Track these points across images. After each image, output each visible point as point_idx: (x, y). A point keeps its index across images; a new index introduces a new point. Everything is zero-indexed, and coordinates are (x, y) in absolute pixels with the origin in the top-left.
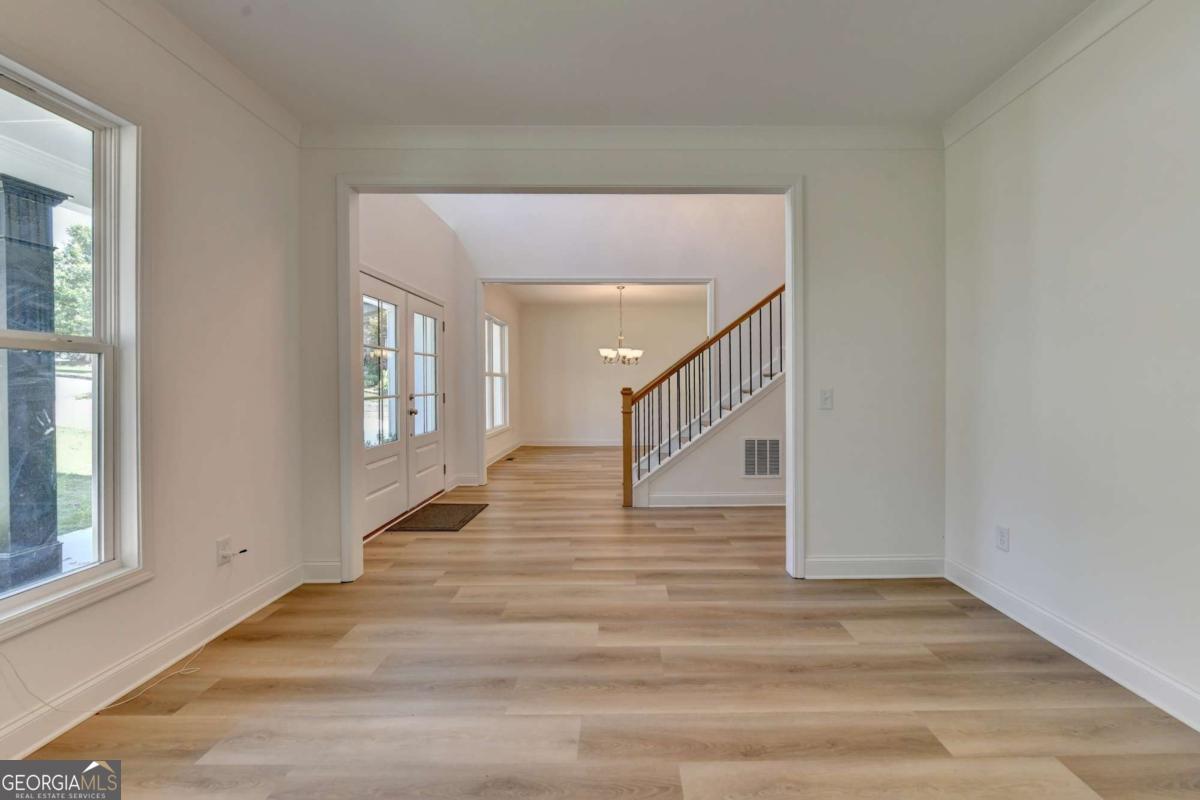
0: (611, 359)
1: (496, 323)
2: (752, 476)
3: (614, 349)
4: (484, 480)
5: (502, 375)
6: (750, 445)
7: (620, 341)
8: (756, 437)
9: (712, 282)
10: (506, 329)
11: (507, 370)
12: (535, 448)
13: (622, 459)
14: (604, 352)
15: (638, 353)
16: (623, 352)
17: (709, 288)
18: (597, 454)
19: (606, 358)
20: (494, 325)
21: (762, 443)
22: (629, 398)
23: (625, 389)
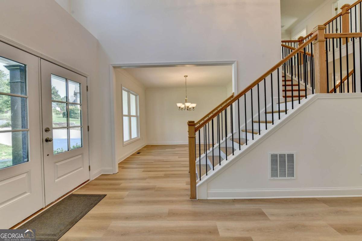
0: (182, 108)
1: (132, 94)
2: (276, 178)
3: (184, 104)
4: (117, 170)
5: (136, 116)
6: (274, 158)
7: (186, 100)
8: (278, 152)
9: (236, 62)
10: (138, 97)
11: (138, 114)
12: (152, 146)
13: (188, 153)
14: (179, 105)
15: (194, 105)
16: (187, 104)
17: (233, 67)
18: (177, 149)
19: (180, 107)
20: (131, 94)
21: (282, 156)
22: (193, 128)
23: (190, 122)
